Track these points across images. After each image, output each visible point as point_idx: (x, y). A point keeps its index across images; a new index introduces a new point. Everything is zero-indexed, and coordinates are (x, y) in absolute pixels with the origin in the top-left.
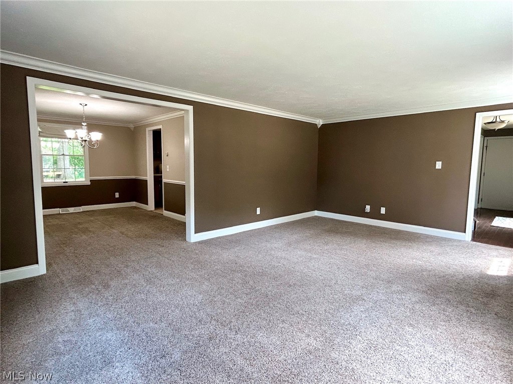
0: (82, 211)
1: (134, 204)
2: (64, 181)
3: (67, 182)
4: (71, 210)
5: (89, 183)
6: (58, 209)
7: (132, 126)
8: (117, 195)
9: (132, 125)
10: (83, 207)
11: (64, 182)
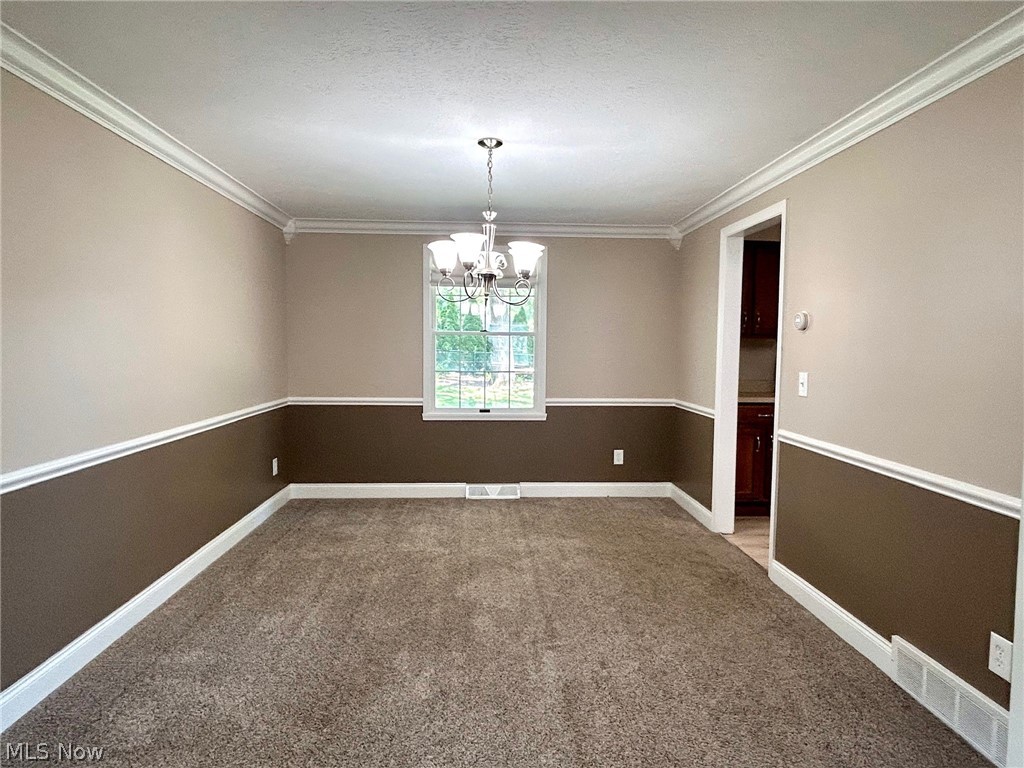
0: (518, 497)
1: (667, 489)
2: (482, 407)
3: (488, 411)
4: (493, 491)
5: (542, 416)
6: (463, 485)
7: (675, 234)
8: (619, 457)
9: (676, 230)
10: (523, 484)
11: (481, 411)
